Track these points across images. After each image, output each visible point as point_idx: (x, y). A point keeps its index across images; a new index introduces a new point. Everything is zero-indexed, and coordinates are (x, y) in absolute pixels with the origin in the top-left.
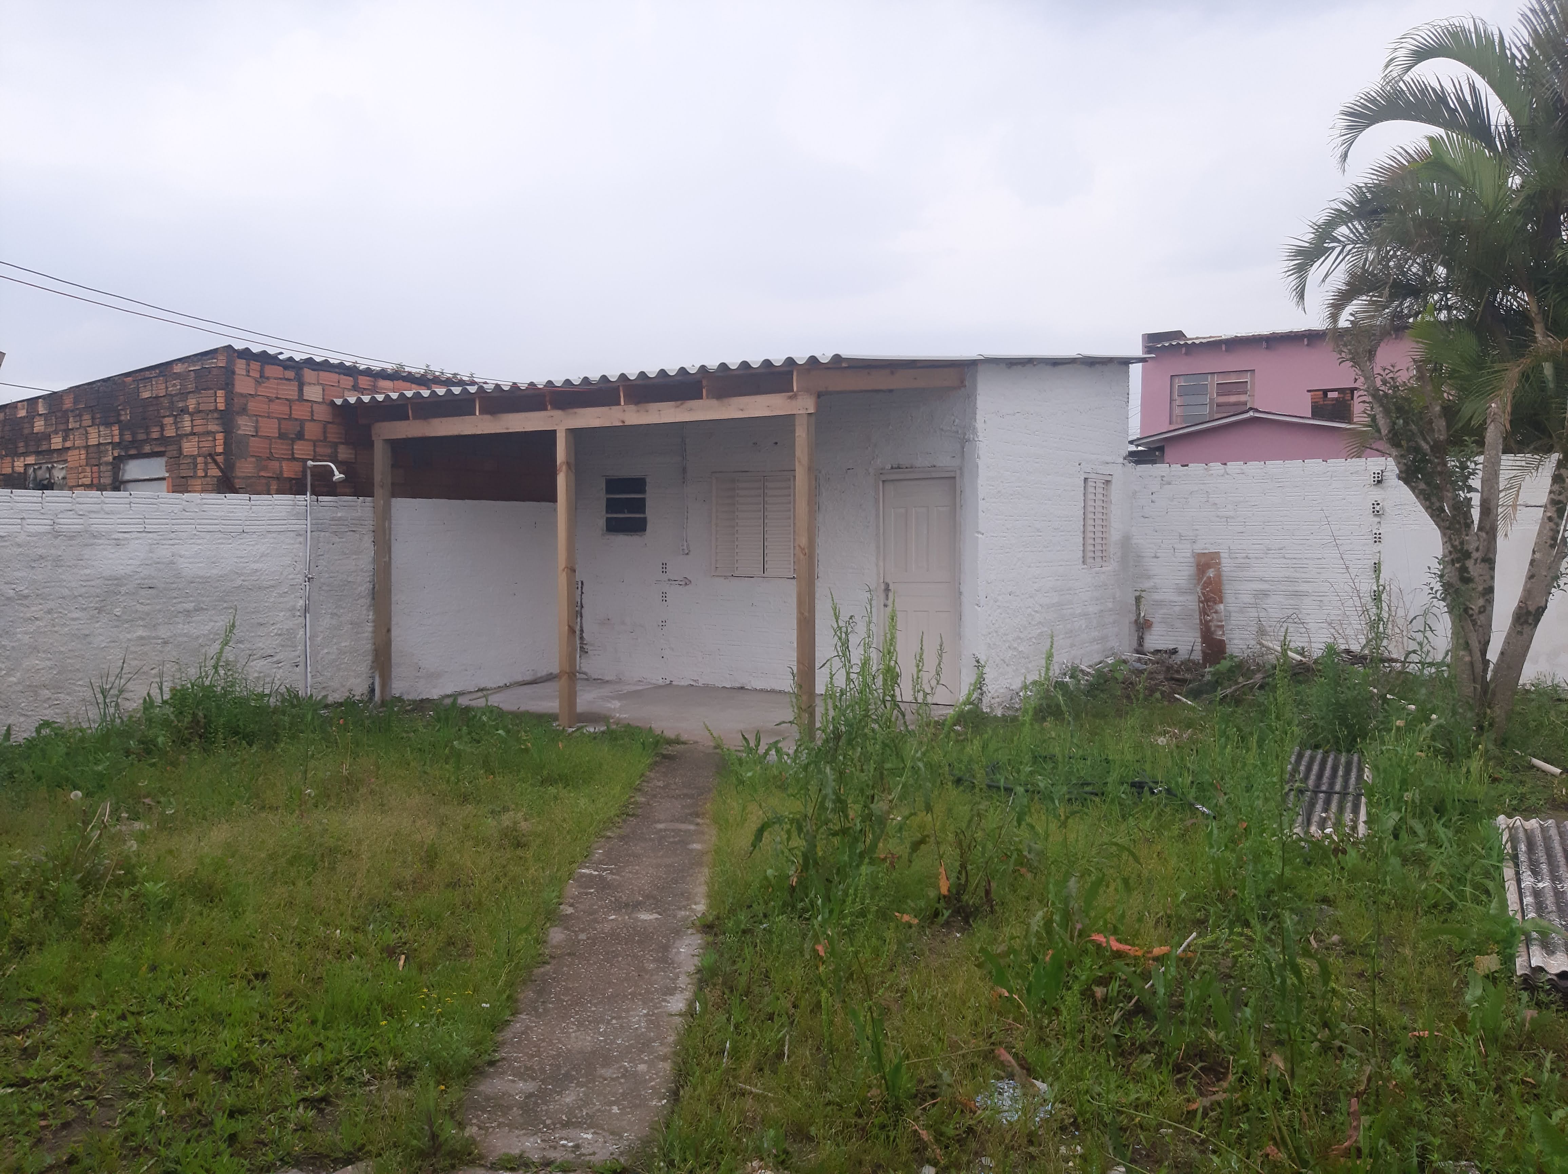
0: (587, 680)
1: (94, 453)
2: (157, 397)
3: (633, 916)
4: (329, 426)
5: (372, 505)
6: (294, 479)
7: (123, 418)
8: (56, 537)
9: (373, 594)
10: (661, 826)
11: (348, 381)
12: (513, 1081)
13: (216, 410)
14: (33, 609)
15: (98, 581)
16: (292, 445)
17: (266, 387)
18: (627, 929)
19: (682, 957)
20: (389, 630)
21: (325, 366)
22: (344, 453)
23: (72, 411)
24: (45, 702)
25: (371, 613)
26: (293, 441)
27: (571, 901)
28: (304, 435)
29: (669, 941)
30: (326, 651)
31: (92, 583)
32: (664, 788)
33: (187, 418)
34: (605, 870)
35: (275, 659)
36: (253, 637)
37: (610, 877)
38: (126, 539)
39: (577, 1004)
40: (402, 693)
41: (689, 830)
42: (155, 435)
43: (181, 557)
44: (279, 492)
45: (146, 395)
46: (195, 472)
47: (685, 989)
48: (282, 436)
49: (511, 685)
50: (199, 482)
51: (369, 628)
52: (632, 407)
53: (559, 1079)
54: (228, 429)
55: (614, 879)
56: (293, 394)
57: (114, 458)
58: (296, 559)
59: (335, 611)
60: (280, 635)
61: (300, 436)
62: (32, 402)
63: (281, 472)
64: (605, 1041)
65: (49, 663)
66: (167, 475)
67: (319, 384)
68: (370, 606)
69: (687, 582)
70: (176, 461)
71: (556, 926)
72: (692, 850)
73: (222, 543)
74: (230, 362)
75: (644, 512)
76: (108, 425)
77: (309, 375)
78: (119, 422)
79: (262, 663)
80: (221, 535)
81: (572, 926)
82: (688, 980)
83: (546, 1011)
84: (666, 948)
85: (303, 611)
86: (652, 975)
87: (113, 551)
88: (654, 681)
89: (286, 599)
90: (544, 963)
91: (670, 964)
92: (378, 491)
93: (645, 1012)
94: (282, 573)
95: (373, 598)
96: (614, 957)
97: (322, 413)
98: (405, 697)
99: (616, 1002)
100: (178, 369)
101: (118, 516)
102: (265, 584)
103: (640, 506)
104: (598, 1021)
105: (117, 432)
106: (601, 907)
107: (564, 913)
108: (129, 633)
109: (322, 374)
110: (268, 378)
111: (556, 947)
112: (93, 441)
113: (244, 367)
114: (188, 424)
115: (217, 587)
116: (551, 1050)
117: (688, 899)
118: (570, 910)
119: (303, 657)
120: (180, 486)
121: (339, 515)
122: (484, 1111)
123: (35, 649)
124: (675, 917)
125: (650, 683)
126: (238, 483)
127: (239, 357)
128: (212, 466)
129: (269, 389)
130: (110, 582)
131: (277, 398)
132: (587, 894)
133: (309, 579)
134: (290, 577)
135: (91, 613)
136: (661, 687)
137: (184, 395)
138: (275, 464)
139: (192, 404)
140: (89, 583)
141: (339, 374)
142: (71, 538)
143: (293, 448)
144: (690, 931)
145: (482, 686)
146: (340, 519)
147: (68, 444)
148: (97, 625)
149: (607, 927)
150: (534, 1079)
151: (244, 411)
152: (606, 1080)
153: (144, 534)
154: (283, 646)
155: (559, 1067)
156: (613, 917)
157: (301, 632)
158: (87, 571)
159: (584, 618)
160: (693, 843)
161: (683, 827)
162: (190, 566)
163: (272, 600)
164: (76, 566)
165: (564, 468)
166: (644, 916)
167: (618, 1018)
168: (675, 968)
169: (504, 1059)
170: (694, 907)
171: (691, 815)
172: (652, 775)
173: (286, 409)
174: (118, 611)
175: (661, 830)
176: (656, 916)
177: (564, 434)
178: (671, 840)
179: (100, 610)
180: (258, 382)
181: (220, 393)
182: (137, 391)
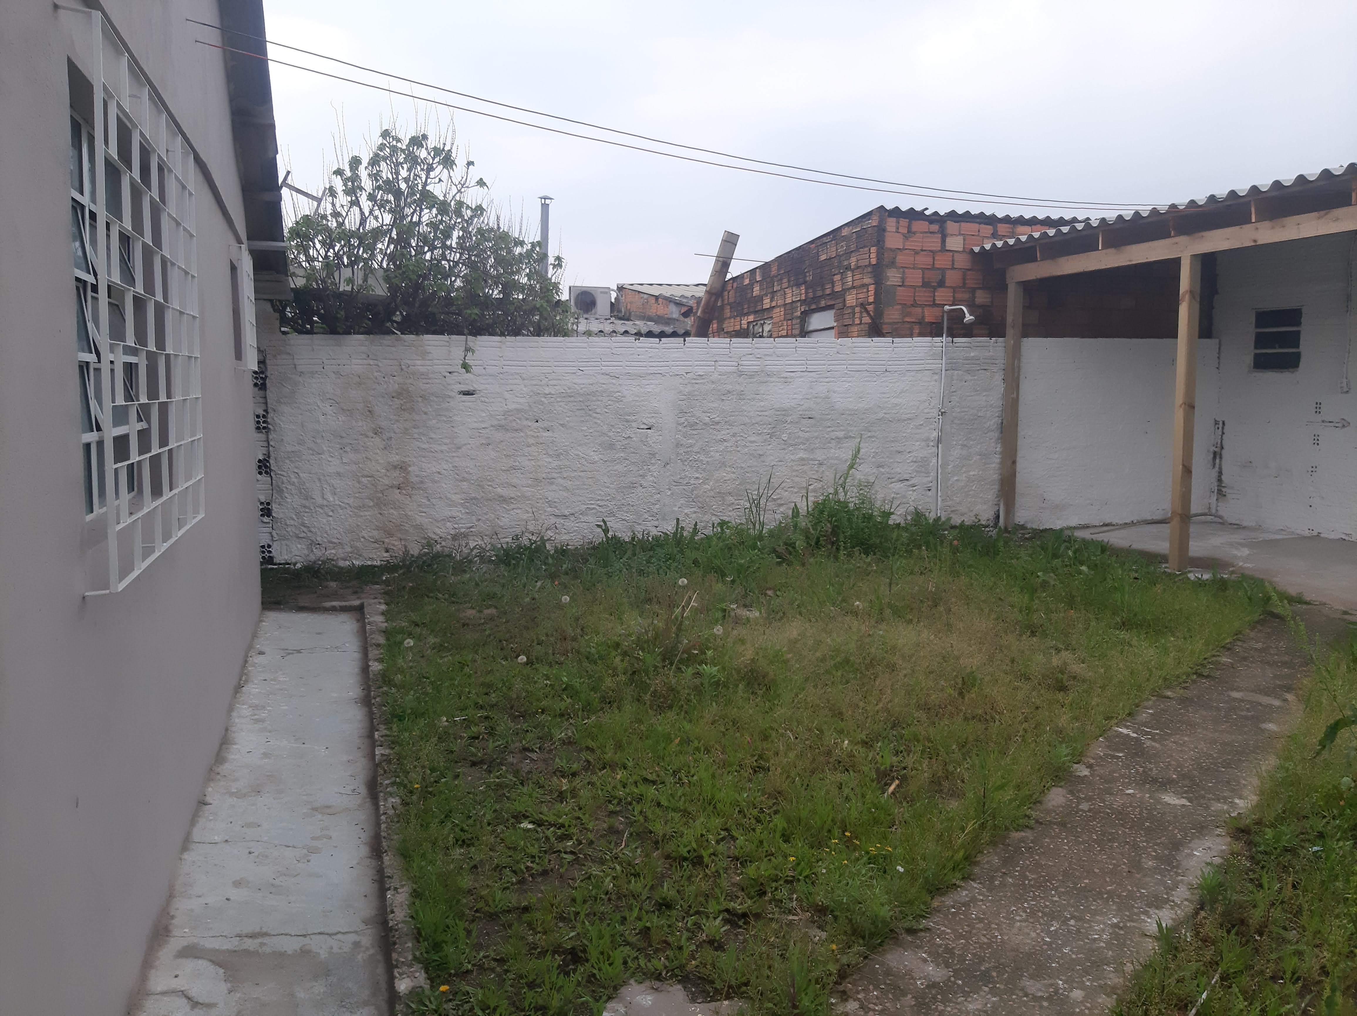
0: (1222, 524)
1: (789, 308)
2: (830, 259)
3: (1157, 795)
4: (969, 272)
5: (1004, 344)
6: (934, 323)
7: (808, 279)
8: (740, 376)
9: (1002, 428)
10: (1235, 695)
11: (987, 230)
12: (925, 961)
13: (870, 264)
14: (723, 432)
15: (770, 412)
16: (934, 292)
17: (912, 241)
18: (1141, 810)
19: (1193, 863)
20: (1014, 462)
21: (967, 216)
22: (981, 297)
23: (776, 277)
24: (729, 505)
25: (999, 446)
26: (935, 288)
27: (1092, 761)
28: (944, 282)
29: (1186, 835)
30: (956, 478)
31: (766, 413)
32: (1260, 651)
33: (849, 274)
34: (1147, 733)
35: (910, 483)
36: (891, 462)
37: (1148, 743)
38: (792, 377)
39: (1039, 888)
40: (1026, 522)
41: (1272, 705)
42: (828, 291)
43: (834, 392)
44: (921, 335)
45: (823, 257)
46: (854, 321)
47: (1179, 906)
48: (925, 284)
49: (1138, 522)
50: (855, 328)
51: (997, 459)
52: (1267, 224)
53: (975, 976)
54: (879, 279)
55: (1153, 747)
56: (937, 246)
57: (802, 313)
58: (932, 395)
59: (965, 443)
60: (915, 462)
61: (941, 284)
62: (753, 271)
63: (923, 317)
64: (1049, 944)
65: (733, 476)
66: (835, 324)
67: (960, 234)
68: (998, 439)
69: (1345, 424)
70: (841, 311)
71: (1061, 787)
72: (1263, 730)
73: (869, 381)
74: (882, 221)
75: (1298, 347)
76: (798, 285)
77: (951, 226)
78: (805, 282)
79: (898, 486)
80: (868, 374)
81: (1079, 791)
82: (1187, 894)
83: (1003, 885)
84: (1176, 846)
85: (936, 442)
86: (1145, 876)
87: (782, 387)
88: (1298, 532)
89: (920, 431)
90: (1027, 827)
91: (1174, 867)
92: (1010, 331)
93: (1115, 921)
94: (918, 408)
95: (1001, 432)
96: (1110, 840)
97: (962, 262)
98: (1029, 526)
99: (1087, 898)
100: (845, 232)
101: (787, 358)
102: (904, 417)
103: (1294, 339)
104: (1053, 916)
105: (803, 291)
106: (1122, 776)
107: (1078, 774)
108: (792, 454)
109: (963, 224)
110: (914, 233)
111: (1048, 812)
112: (789, 300)
113: (894, 224)
114: (850, 279)
115: (863, 419)
116: (984, 935)
117: (1233, 791)
118: (1086, 772)
119: (935, 482)
120: (844, 332)
121: (972, 354)
122: (876, 987)
123: (723, 464)
124: (1208, 808)
125: (1293, 533)
126: (886, 329)
127: (890, 216)
128: (865, 314)
129: (914, 242)
130: (779, 413)
131: (922, 250)
132: (1113, 757)
133: (942, 413)
134: (926, 411)
135: (765, 437)
136: (1304, 538)
137: (849, 254)
138: (919, 310)
139: (853, 261)
140: (763, 413)
141: (980, 223)
142: (751, 377)
143: (934, 296)
144: (1218, 831)
145: (1108, 521)
146: (973, 358)
147: (774, 304)
148: (769, 447)
149: (1118, 802)
150: (947, 966)
151: (893, 264)
152: (1026, 995)
153: (806, 374)
154: (917, 472)
155: (982, 960)
156: (1131, 791)
157: (934, 460)
158: (762, 404)
159: (1223, 460)
160: (1270, 721)
161: (1265, 700)
162: (841, 400)
163: (909, 431)
164: (754, 399)
165: (1187, 297)
166: (1171, 799)
167: (1080, 919)
168: (1177, 874)
169: (927, 930)
170: (1237, 801)
171: (1281, 687)
172: (1252, 634)
173: (930, 260)
174: (785, 436)
175: (1235, 699)
176: (1184, 802)
177: (1188, 261)
178: (1243, 713)
179: (771, 435)
180: (906, 237)
181: (873, 249)
182: (818, 256)
